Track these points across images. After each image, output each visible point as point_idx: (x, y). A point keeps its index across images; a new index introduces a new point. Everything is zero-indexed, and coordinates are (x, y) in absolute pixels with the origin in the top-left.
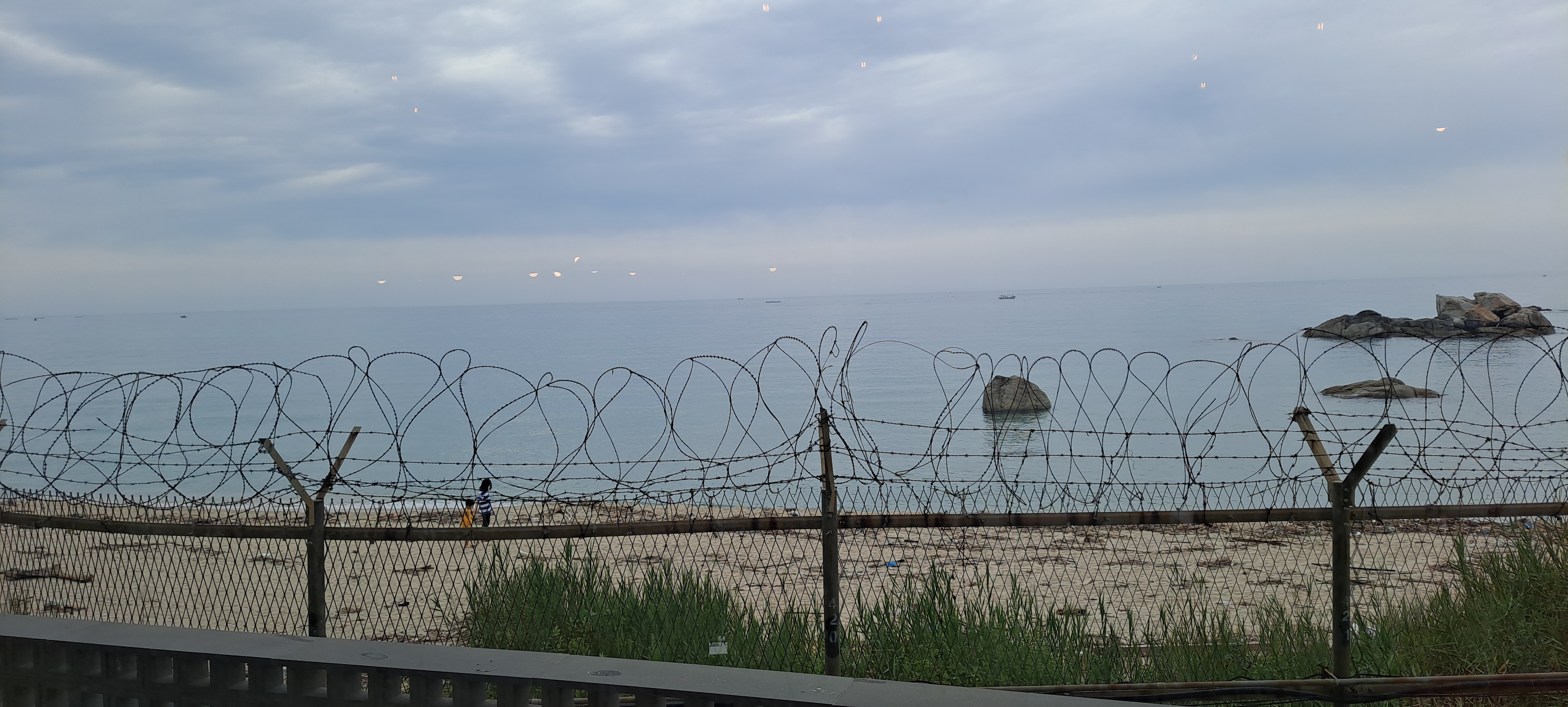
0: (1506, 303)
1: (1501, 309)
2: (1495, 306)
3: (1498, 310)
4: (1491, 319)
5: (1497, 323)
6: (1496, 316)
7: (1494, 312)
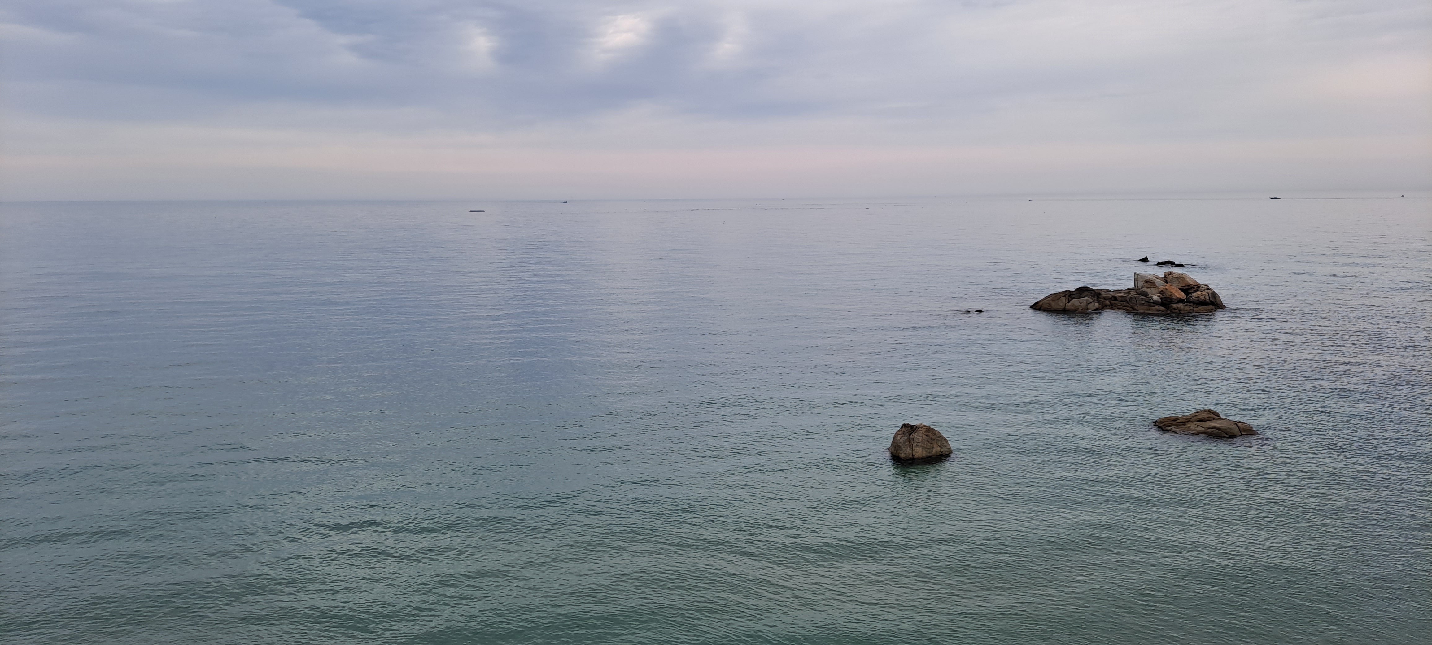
0: (1192, 283)
1: (1187, 287)
2: (1181, 285)
3: (1184, 288)
4: (1180, 297)
5: (1184, 300)
6: (1183, 294)
7: (1181, 289)
